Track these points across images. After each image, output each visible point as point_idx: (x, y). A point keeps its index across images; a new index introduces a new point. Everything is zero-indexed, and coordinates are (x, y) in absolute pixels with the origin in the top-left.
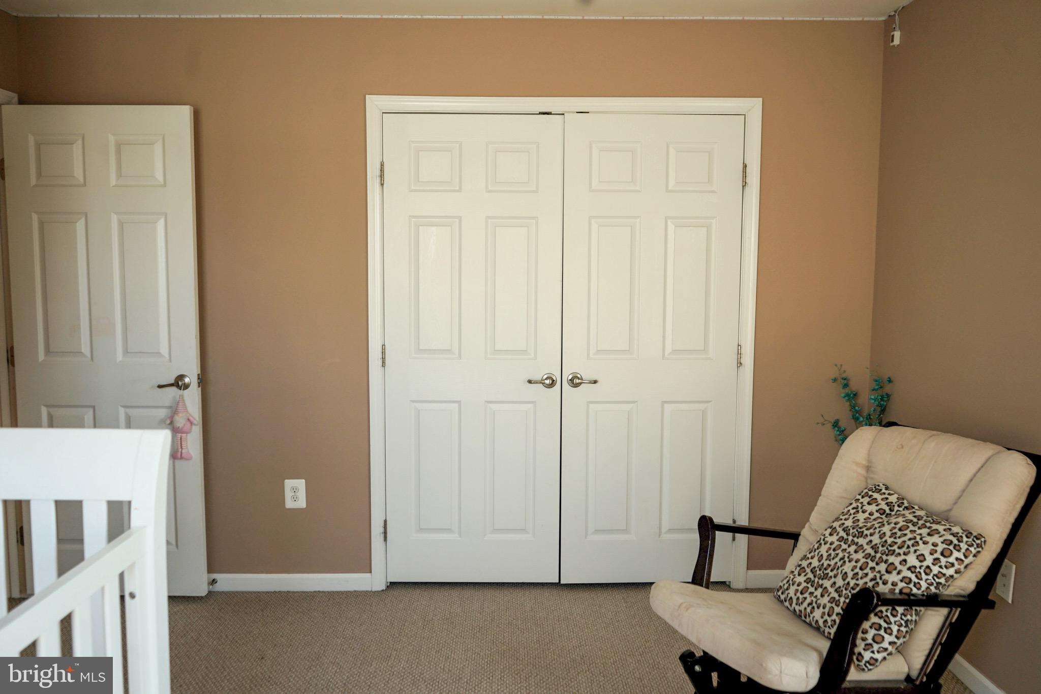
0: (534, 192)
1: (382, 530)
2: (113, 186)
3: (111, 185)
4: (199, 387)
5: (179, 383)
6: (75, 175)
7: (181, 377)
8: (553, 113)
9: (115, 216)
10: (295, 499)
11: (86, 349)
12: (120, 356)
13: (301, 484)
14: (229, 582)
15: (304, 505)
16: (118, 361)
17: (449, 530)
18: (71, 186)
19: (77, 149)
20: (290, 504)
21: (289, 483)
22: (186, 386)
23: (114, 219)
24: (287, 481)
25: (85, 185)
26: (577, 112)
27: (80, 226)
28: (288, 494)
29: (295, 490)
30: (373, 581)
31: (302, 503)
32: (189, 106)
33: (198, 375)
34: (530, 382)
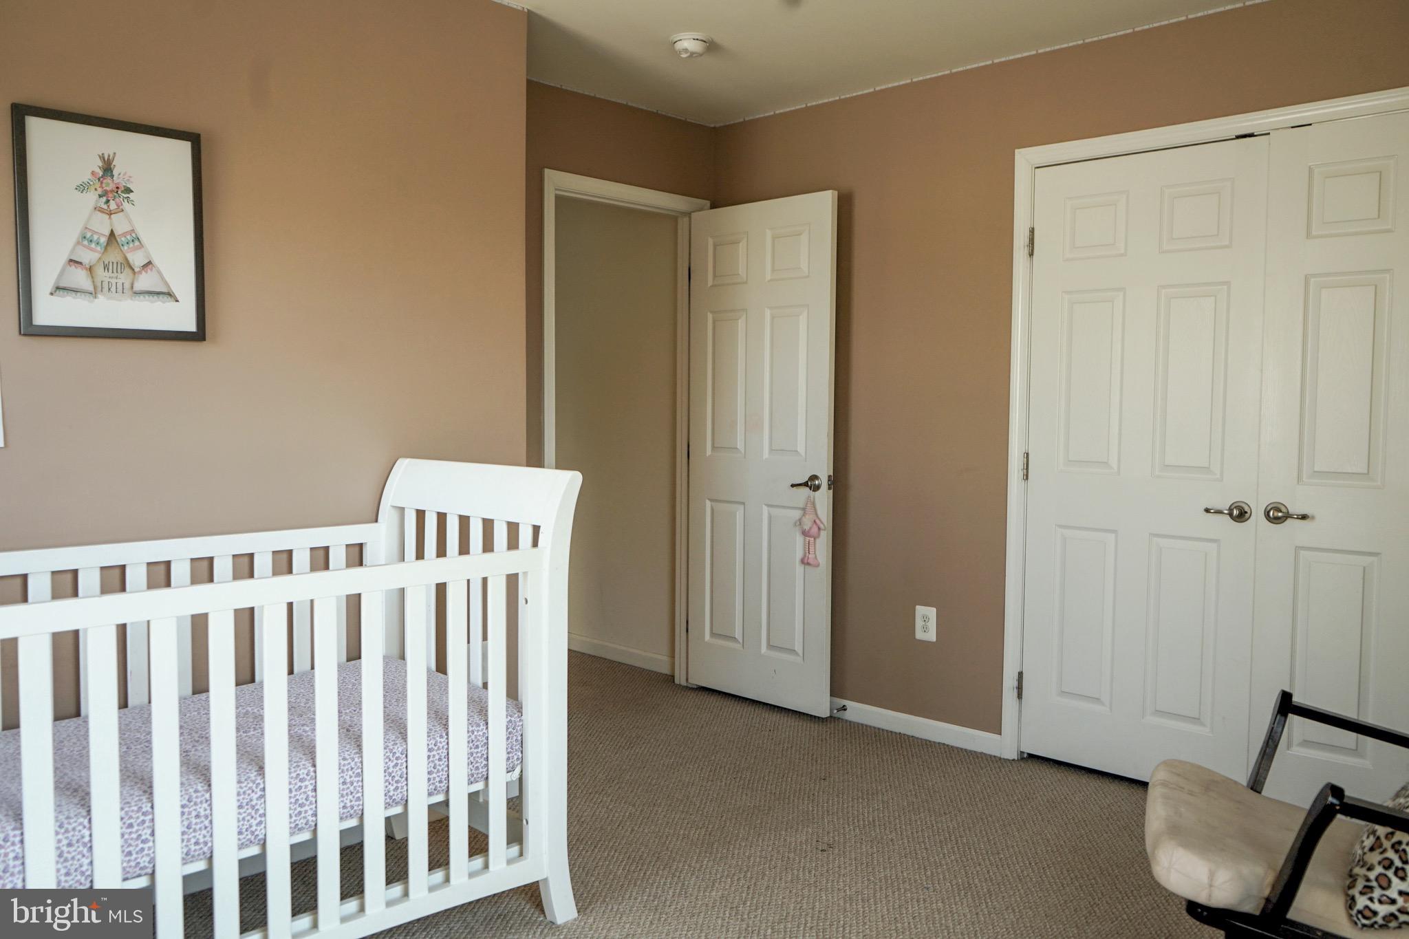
0: (1226, 247)
1: (1016, 684)
2: (769, 281)
3: (767, 280)
4: (829, 489)
5: (811, 484)
6: (740, 273)
7: (814, 477)
8: (1255, 134)
9: (769, 311)
10: (925, 629)
11: (740, 445)
12: (766, 454)
13: (932, 612)
14: (859, 712)
15: (934, 639)
16: (764, 458)
17: (1097, 700)
18: (734, 284)
19: (742, 247)
20: (920, 635)
21: (921, 610)
22: (817, 488)
23: (768, 313)
24: (918, 608)
25: (746, 283)
26: (1292, 127)
27: (741, 324)
28: (919, 623)
29: (926, 619)
30: (1004, 745)
31: (932, 636)
32: (831, 191)
33: (829, 476)
34: (1207, 511)
